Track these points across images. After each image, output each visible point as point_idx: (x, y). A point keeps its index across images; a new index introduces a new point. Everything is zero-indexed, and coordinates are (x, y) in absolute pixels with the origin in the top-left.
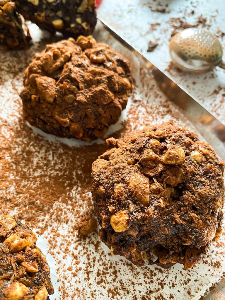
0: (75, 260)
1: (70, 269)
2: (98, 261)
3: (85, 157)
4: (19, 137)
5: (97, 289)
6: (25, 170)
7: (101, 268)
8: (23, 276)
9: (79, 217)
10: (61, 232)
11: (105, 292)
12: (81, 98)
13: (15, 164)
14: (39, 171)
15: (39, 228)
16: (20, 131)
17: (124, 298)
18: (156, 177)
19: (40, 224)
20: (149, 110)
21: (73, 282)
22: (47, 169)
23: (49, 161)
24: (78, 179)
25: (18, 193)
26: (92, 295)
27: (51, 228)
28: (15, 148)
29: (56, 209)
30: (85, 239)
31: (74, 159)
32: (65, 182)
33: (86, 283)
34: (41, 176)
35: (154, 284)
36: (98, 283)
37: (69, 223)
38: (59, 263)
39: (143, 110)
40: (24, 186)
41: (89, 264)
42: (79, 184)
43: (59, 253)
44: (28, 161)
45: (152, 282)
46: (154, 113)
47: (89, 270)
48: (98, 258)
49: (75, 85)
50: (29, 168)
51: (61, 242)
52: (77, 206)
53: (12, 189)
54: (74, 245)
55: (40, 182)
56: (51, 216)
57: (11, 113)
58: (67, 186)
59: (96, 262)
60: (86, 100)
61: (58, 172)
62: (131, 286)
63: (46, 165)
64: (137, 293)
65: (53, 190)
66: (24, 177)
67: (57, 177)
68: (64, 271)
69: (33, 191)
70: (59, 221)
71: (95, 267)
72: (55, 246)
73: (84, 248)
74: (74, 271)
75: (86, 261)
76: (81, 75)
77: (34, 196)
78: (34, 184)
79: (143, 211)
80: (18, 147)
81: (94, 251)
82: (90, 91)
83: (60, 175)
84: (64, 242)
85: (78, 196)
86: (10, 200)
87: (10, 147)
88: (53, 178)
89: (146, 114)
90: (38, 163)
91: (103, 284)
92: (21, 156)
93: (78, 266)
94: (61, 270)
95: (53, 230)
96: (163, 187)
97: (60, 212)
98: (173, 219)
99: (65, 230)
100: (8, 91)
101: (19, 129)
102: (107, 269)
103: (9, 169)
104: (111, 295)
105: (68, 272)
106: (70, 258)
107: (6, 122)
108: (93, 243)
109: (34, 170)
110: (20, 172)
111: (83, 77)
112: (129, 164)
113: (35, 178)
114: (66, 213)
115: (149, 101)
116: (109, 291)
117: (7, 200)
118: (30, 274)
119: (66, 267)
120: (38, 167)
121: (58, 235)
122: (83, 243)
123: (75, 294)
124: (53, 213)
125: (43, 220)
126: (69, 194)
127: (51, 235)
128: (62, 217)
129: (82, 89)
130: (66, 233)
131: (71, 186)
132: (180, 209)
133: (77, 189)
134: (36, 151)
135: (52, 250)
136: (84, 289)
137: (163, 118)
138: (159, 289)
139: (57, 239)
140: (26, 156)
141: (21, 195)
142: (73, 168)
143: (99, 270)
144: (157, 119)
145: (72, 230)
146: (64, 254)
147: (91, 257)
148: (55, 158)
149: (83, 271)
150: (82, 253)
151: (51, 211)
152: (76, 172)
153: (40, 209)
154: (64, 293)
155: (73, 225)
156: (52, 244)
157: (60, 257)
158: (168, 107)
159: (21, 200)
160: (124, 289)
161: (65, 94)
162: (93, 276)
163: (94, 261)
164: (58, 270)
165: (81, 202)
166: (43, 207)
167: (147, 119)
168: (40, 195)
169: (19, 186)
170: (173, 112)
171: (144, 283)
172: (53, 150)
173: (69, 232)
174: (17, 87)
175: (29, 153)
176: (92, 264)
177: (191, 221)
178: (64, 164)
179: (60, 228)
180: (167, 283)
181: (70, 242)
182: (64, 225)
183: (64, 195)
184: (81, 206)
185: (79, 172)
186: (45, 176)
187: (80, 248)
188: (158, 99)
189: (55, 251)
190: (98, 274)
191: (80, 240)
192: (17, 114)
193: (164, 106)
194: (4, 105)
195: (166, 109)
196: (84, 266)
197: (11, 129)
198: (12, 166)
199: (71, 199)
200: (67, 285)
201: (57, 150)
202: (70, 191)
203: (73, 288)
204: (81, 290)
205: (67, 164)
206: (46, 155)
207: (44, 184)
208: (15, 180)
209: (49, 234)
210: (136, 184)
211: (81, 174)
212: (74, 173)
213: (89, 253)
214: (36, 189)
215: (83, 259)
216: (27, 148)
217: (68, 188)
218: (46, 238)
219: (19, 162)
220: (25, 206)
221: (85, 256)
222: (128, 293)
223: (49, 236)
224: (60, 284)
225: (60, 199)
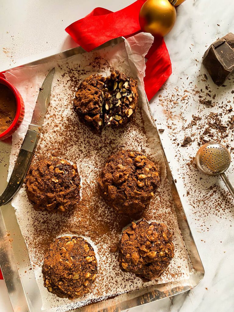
0: (106, 259)
1: (104, 261)
2: (115, 262)
3: (121, 217)
4: (94, 196)
5: (112, 271)
6: (94, 215)
7: (115, 265)
8: (90, 271)
9: (112, 244)
10: (104, 247)
11: (114, 273)
12: (126, 204)
13: (90, 211)
14: (100, 218)
15: (96, 242)
16: (95, 193)
17: (120, 277)
18: (142, 257)
19: (96, 241)
20: (162, 200)
21: (104, 266)
22: (104, 218)
23: (105, 213)
24: (116, 226)
25: (90, 225)
26: (110, 273)
27: (100, 244)
28: (92, 202)
29: (104, 238)
30: (112, 253)
31: (117, 216)
32: (110, 226)
33: (108, 268)
34: (101, 221)
35: (132, 277)
36: (113, 269)
37: (108, 244)
38: (101, 258)
39: (159, 199)
40: (93, 223)
41: (111, 262)
42: (116, 229)
43: (101, 255)
44: (96, 211)
45: (132, 276)
46: (163, 203)
47: (111, 263)
48: (115, 261)
49: (125, 196)
50: (96, 214)
51: (103, 251)
52: (113, 239)
53: (88, 223)
54: (107, 253)
55: (100, 223)
56: (101, 239)
57: (92, 180)
58: (111, 228)
59: (114, 262)
60: (128, 205)
61: (108, 220)
62: (124, 275)
63: (104, 215)
64: (125, 277)
65: (104, 229)
66: (93, 218)
67: (107, 223)
68: (102, 261)
69: (96, 227)
70: (104, 242)
71: (113, 264)
72: (101, 252)
73: (111, 256)
74: (105, 263)
75: (111, 260)
76: (129, 193)
77: (96, 229)
78: (97, 224)
79: (133, 267)
80: (93, 202)
81: (114, 258)
82: (132, 201)
83: (109, 221)
84: (104, 251)
85: (114, 235)
86: (86, 228)
87: (89, 201)
88: (105, 222)
89: (159, 202)
90: (100, 214)
91: (114, 270)
92: (94, 207)
93: (107, 261)
94: (101, 261)
95: (101, 245)
96: (144, 261)
97: (105, 239)
98: (143, 271)
99: (105, 246)
100: (92, 164)
101: (95, 191)
102: (117, 266)
103: (87, 213)
104: (116, 275)
105: (103, 262)
106: (105, 257)
107: (89, 185)
108: (115, 255)
109: (98, 217)
110: (92, 215)
111: (130, 194)
112: (135, 247)
113: (98, 220)
114: (107, 240)
115: (164, 195)
116: (116, 273)
117: (85, 227)
118: (92, 270)
119: (103, 260)
120: (100, 216)
121: (103, 248)
122: (111, 254)
123: (104, 270)
124: (102, 239)
125: (98, 240)
126: (111, 232)
127: (100, 247)
128: (106, 241)
129: (128, 199)
130: (106, 248)
131: (112, 228)
132: (146, 269)
133: (114, 231)
134: (101, 207)
135: (99, 253)
136: (107, 270)
137: (166, 209)
138: (133, 279)
139: (102, 249)
140: (96, 208)
141: (91, 227)
142: (115, 221)
143: (114, 265)
144: (163, 208)
145: (108, 247)
146: (103, 255)
147: (113, 260)
148: (108, 213)
149: (108, 263)
150: (110, 257)
151: (102, 237)
152: (116, 223)
153: (98, 235)
154: (100, 268)
155: (109, 246)
156: (99, 250)
157: (101, 256)
158: (172, 204)
159: (90, 229)
160: (121, 274)
161: (120, 199)
162: (111, 266)
163: (113, 261)
164: (100, 260)
165: (114, 238)
166: (99, 235)
167: (158, 206)
168: (99, 229)
169: (90, 222)
170: (172, 209)
171: (128, 276)
172: (108, 208)
173: (107, 248)
174: (97, 162)
175: (97, 206)
176: (112, 262)
177: (149, 274)
178: (112, 217)
179: (104, 245)
180: (137, 278)
181: (106, 252)
182: (106, 245)
183: (108, 232)
184: (114, 239)
185: (117, 224)
186: (102, 221)
187: (109, 255)
188: (169, 197)
189: (100, 253)
190: (114, 266)
191: (110, 252)
192: (95, 181)
193: (170, 202)
194: (89, 174)
195: (170, 204)
196: (109, 262)
197: (91, 190)
198: (89, 211)
199: (111, 235)
200: (102, 266)
201: (110, 208)
202: (111, 231)
203: (104, 268)
204: (106, 269)
205: (113, 217)
206: (104, 210)
207: (101, 225)
208: (89, 219)
209: (99, 246)
210: (134, 258)
211: (118, 225)
212: (115, 223)
213: (112, 258)
214: (97, 226)
215: (110, 259)
216: (97, 204)
217: (111, 229)
218: (98, 247)
219: (92, 210)
220: (92, 232)
221: (111, 258)
222: (122, 276)
223: (99, 247)
224: (99, 265)
225: (107, 234)
